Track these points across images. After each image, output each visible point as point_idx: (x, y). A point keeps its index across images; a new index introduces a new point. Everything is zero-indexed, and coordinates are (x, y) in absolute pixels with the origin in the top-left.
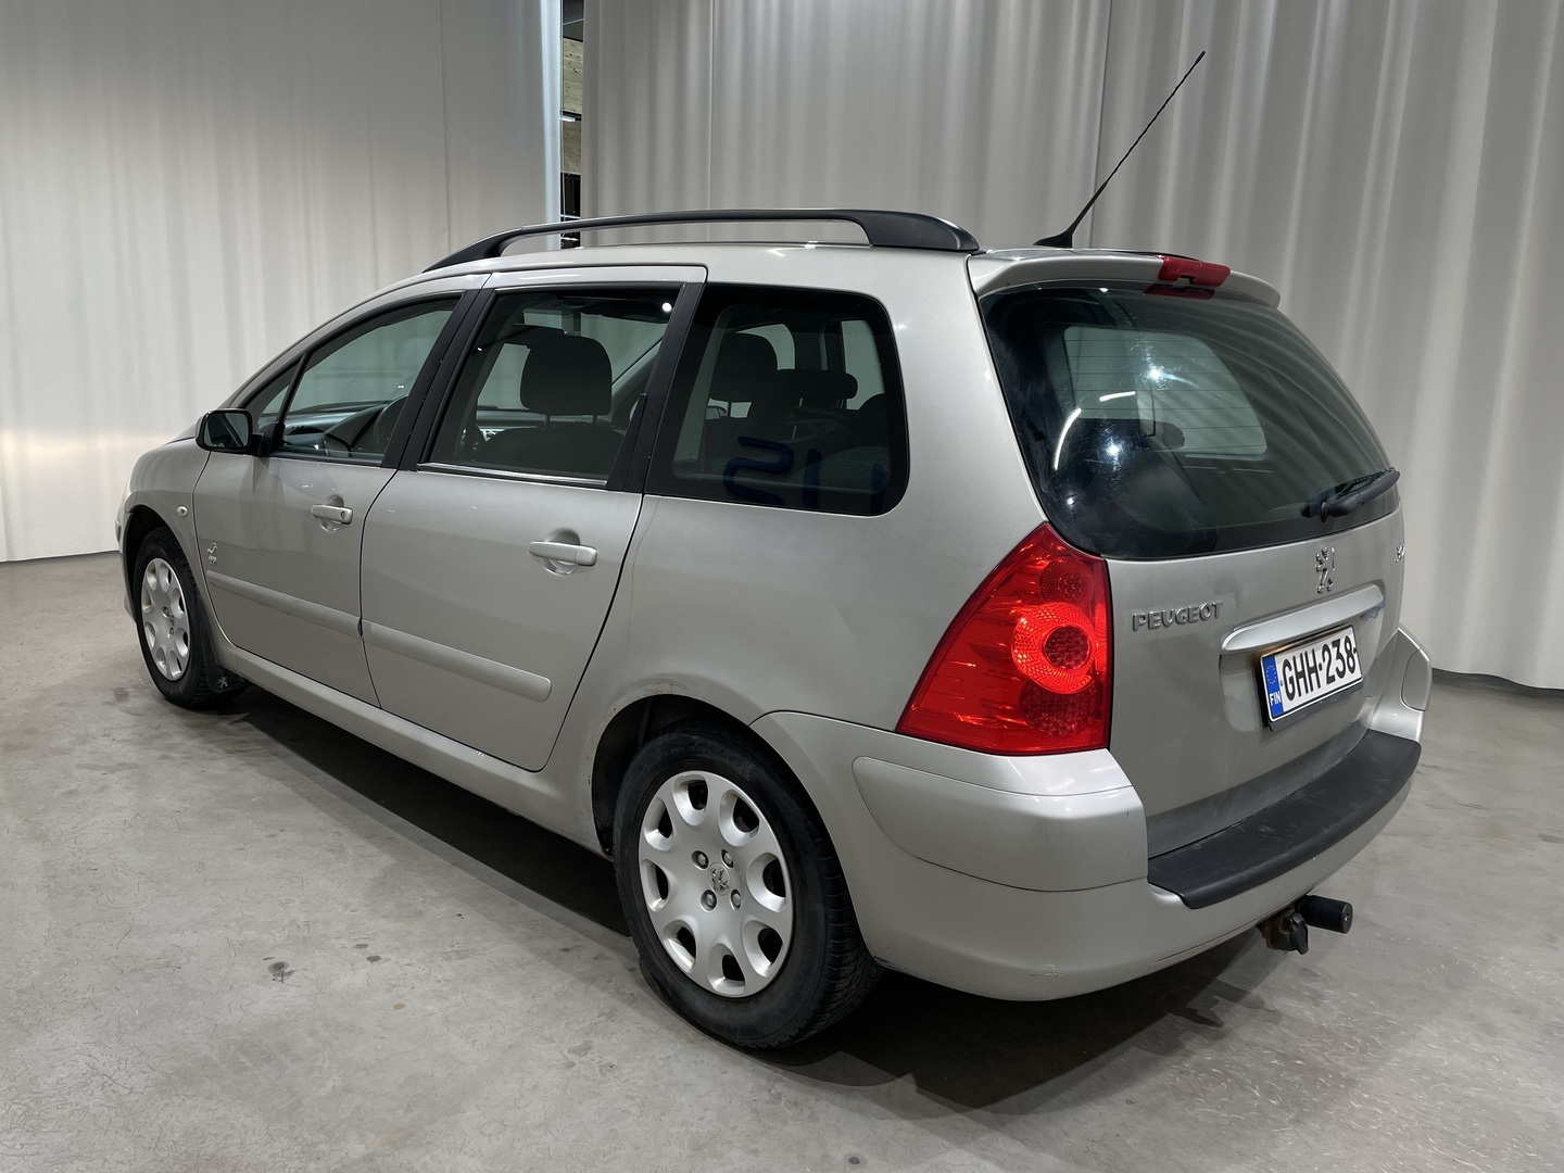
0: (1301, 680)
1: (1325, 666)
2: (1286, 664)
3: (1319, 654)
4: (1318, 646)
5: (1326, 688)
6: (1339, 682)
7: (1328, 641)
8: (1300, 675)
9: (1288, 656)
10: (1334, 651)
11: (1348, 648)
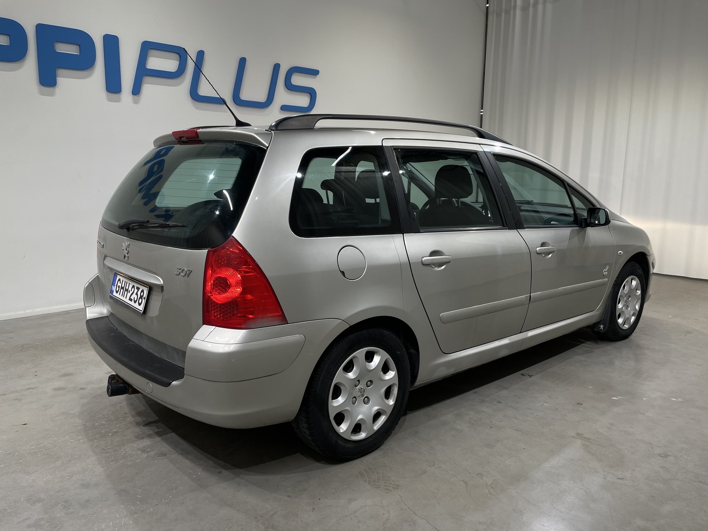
0: (122, 290)
1: (131, 292)
2: (119, 280)
3: (131, 286)
4: (132, 284)
5: (127, 300)
6: (132, 303)
7: (136, 285)
8: (122, 288)
9: (122, 279)
10: (136, 291)
11: (142, 295)
